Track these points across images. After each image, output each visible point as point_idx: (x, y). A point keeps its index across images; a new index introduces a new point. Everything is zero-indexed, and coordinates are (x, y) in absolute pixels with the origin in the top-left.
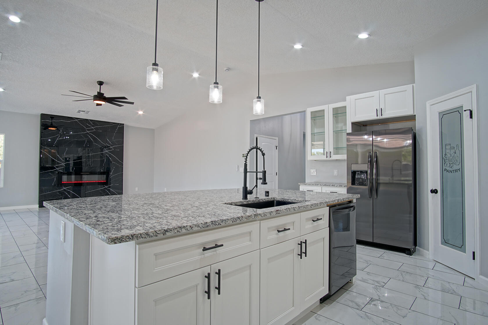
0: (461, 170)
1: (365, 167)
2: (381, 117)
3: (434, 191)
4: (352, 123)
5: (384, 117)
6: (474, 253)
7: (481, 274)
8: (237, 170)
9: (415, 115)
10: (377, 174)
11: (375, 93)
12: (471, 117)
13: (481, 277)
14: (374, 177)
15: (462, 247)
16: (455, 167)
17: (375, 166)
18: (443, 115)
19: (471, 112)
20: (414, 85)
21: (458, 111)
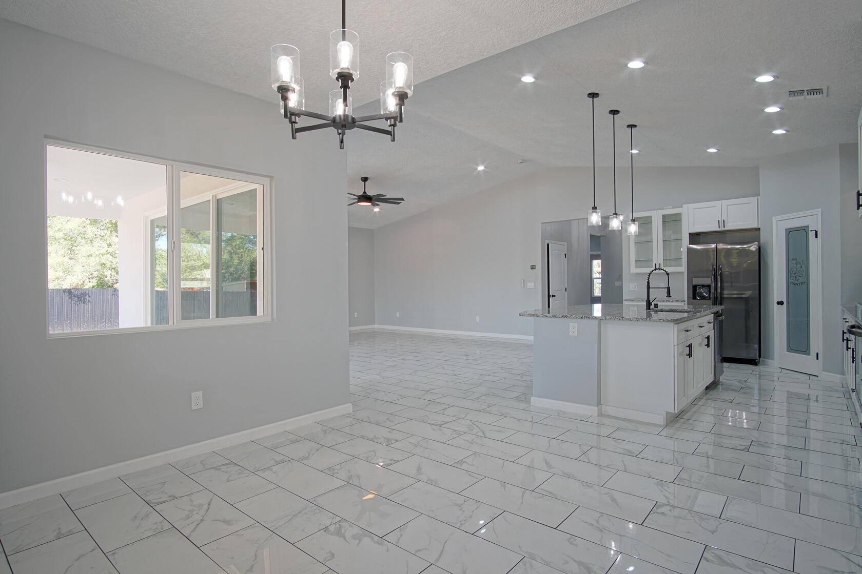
0: (806, 283)
1: (707, 281)
2: (723, 229)
3: (780, 303)
4: (690, 234)
5: (726, 228)
6: (817, 354)
7: (824, 371)
8: (523, 286)
9: (760, 228)
10: (722, 289)
11: (718, 203)
12: (816, 237)
13: (824, 372)
14: (719, 290)
15: (806, 351)
16: (801, 280)
17: (719, 279)
18: (789, 232)
19: (816, 232)
20: (759, 197)
21: (805, 230)
